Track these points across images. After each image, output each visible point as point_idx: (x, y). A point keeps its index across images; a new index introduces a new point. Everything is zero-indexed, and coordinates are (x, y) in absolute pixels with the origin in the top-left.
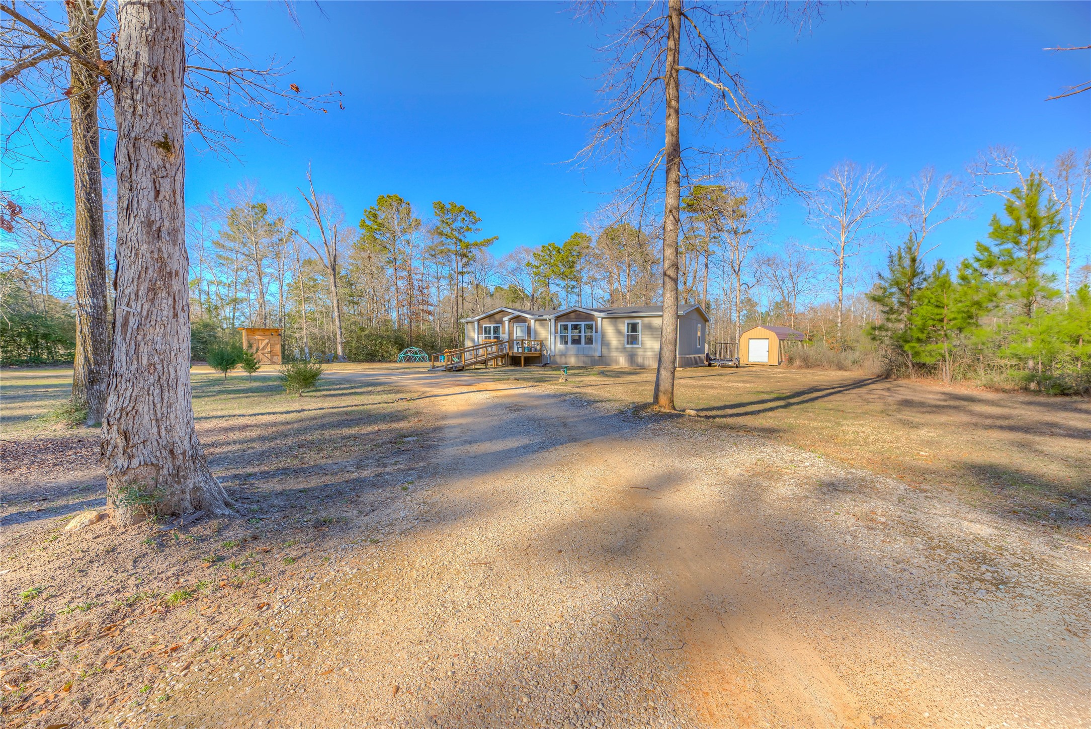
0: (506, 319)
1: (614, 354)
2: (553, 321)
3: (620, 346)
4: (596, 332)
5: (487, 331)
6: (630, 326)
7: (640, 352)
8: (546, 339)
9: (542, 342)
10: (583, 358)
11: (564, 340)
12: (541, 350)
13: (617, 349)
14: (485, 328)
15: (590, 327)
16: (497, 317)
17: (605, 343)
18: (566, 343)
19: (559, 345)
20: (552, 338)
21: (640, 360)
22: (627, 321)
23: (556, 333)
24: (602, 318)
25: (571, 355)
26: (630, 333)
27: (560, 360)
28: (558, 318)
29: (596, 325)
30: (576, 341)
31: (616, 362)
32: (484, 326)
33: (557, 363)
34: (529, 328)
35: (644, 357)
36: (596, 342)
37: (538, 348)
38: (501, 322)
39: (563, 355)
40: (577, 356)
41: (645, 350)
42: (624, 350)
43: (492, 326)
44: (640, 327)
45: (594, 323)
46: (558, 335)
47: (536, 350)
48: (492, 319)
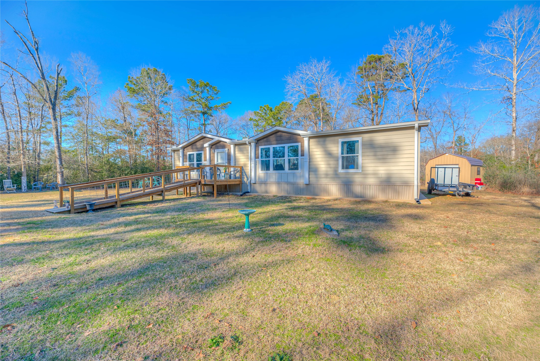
0: (206, 145)
1: (324, 181)
2: (253, 144)
3: (331, 172)
4: (303, 155)
5: (191, 158)
6: (345, 146)
7: (358, 179)
8: (245, 165)
9: (242, 168)
10: (286, 187)
11: (266, 166)
12: (241, 177)
13: (327, 175)
14: (190, 155)
15: (295, 151)
16: (199, 144)
17: (313, 169)
18: (268, 168)
19: (260, 172)
20: (253, 163)
21: (358, 189)
22: (341, 140)
23: (257, 157)
24: (310, 138)
25: (272, 183)
26: (345, 155)
27: (259, 189)
28: (258, 141)
29: (302, 146)
30: (279, 167)
31: (327, 192)
32: (188, 153)
33: (257, 192)
34: (229, 155)
35: (363, 185)
36: (302, 168)
37: (238, 175)
38: (202, 148)
39: (264, 183)
40: (278, 183)
41: (365, 175)
42: (336, 175)
43: (195, 153)
44: (359, 148)
45: (299, 144)
46: (259, 161)
47: (235, 178)
48: (194, 147)
